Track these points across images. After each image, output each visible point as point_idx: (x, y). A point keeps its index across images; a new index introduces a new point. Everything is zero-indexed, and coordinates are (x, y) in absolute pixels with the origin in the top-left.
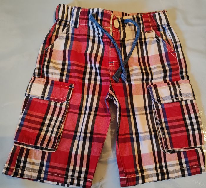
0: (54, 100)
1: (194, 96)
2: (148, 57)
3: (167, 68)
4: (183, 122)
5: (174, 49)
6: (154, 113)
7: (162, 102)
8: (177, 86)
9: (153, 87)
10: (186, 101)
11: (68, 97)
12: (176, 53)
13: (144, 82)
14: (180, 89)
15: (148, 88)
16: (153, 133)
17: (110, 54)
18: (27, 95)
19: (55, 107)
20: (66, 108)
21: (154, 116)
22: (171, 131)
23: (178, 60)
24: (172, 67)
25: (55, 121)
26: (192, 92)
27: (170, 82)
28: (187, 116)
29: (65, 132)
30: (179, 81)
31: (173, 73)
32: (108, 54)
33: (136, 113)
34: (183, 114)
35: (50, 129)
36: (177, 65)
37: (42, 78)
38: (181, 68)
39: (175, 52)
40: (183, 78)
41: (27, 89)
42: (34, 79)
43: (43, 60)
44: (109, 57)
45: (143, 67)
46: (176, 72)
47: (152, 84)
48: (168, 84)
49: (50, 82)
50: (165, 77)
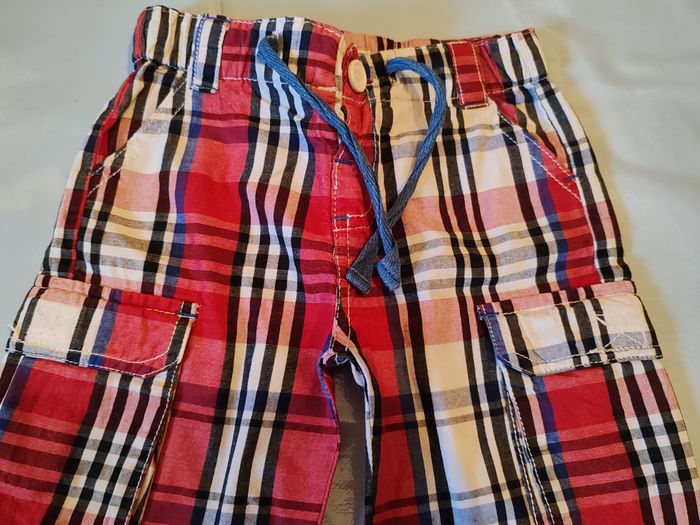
0: (116, 365)
1: (655, 342)
2: (474, 196)
3: (549, 237)
4: (621, 445)
5: (571, 168)
6: (508, 411)
7: (539, 369)
8: (588, 306)
9: (500, 311)
10: (627, 365)
11: (173, 355)
12: (577, 181)
13: (467, 291)
14: (602, 318)
15: (482, 315)
16: (506, 495)
17: (336, 188)
18: (12, 349)
19: (123, 394)
20: (163, 400)
21: (507, 423)
22: (577, 482)
23: (587, 206)
24: (567, 234)
25: (120, 451)
26: (648, 330)
27: (564, 292)
28: (633, 423)
29: (158, 496)
30: (594, 287)
31: (571, 256)
32: (329, 187)
33: (439, 415)
34: (619, 414)
35: (101, 486)
36: (585, 227)
37: (74, 279)
38: (601, 236)
39: (574, 177)
40: (608, 274)
41: (16, 323)
42: (46, 282)
43: (81, 210)
44: (330, 199)
45: (459, 236)
46: (583, 253)
47: (495, 297)
48: (557, 299)
49: (106, 294)
50: (542, 271)
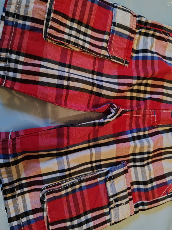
19: (102, 40)
20: (100, 54)
25: (84, 39)
28: (89, 216)
37: (137, 26)
50: (138, 183)
